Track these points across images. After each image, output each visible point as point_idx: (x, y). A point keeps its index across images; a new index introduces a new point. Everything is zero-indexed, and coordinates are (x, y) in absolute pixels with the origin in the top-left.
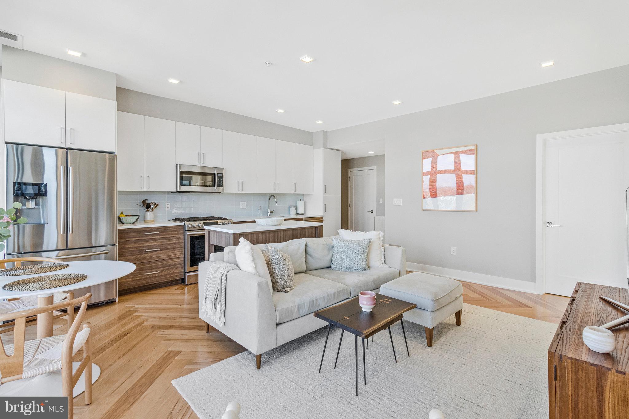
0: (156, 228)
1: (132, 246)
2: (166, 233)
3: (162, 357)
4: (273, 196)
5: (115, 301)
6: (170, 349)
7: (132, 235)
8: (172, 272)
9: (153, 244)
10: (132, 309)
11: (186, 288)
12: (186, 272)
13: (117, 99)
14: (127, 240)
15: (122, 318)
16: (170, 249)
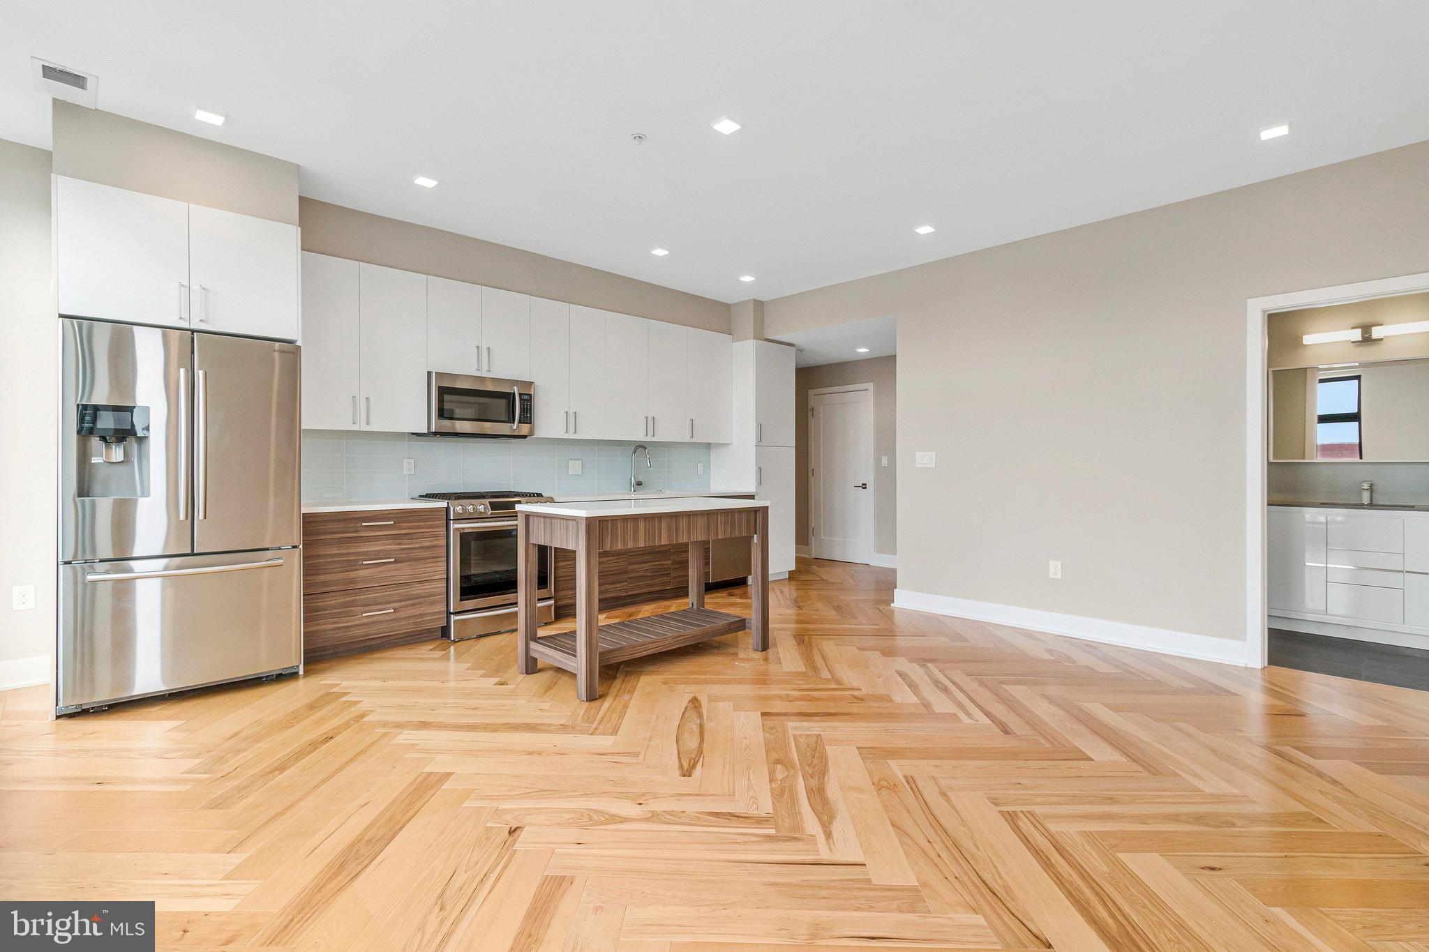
0: (386, 512)
1: (333, 551)
2: (406, 524)
3: (411, 784)
4: (640, 447)
5: (297, 673)
6: (427, 770)
7: (331, 526)
8: (421, 611)
9: (380, 548)
10: (335, 690)
11: (452, 647)
12: (452, 613)
13: (300, 221)
14: (323, 537)
15: (316, 707)
16: (416, 560)
